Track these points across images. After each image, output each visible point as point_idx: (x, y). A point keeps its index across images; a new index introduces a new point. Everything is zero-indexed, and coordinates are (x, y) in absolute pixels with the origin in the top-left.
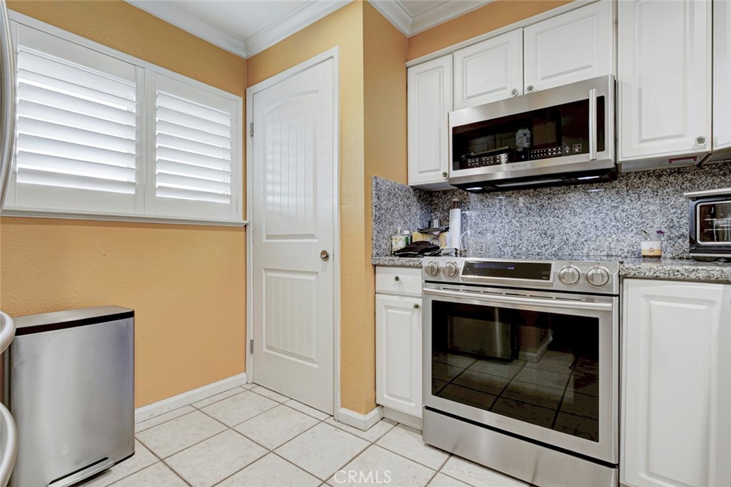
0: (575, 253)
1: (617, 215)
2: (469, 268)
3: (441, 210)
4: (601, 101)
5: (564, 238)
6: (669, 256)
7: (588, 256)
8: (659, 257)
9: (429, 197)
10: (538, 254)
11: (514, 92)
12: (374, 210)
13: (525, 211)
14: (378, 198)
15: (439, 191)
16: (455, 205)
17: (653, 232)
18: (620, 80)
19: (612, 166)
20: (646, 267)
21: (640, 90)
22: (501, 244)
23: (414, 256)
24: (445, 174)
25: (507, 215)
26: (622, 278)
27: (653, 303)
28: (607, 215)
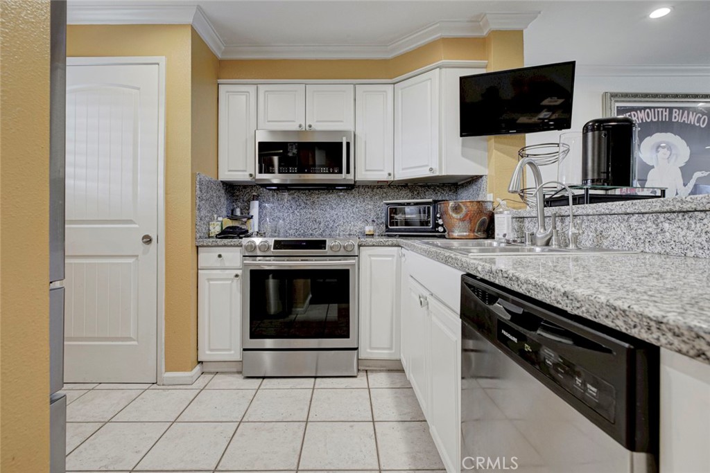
0: (332, 234)
1: (354, 210)
2: (278, 245)
3: (241, 201)
4: (348, 144)
5: (326, 224)
6: (377, 234)
7: (339, 235)
8: (373, 235)
9: (232, 189)
10: (311, 235)
11: (300, 126)
12: (198, 201)
13: (303, 205)
14: (201, 191)
15: (240, 186)
16: (255, 198)
17: (370, 220)
18: (356, 133)
19: (353, 183)
20: (369, 240)
21: (365, 142)
22: (287, 228)
23: (233, 238)
24: (251, 175)
25: (291, 207)
26: (360, 246)
27: (372, 258)
28: (349, 210)
